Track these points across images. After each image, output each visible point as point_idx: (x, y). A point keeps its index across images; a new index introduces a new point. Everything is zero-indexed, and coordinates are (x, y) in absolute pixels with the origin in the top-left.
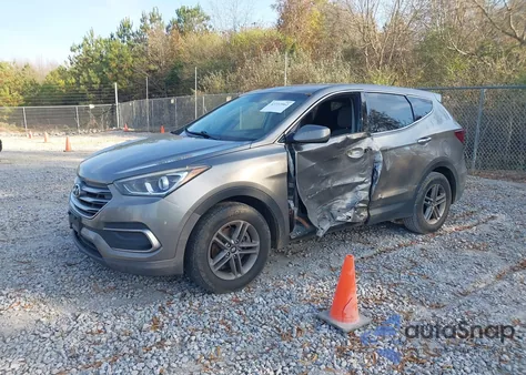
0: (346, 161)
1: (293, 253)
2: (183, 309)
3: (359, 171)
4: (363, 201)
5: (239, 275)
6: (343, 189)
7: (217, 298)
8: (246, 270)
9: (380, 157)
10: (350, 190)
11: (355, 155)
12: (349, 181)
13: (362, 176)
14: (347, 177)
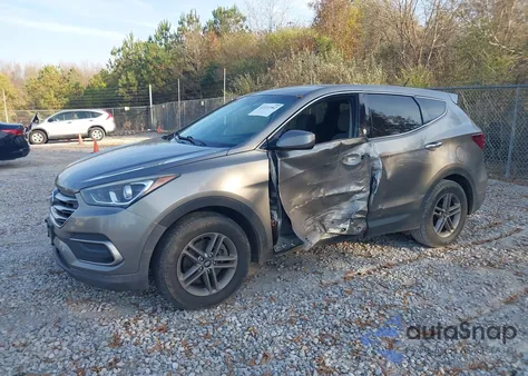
0: (342, 169)
1: (286, 266)
2: (149, 326)
3: (355, 178)
4: (361, 212)
5: (214, 291)
6: (337, 199)
7: (188, 316)
8: (222, 285)
9: (379, 164)
10: (347, 199)
11: (351, 161)
12: (343, 190)
13: (360, 185)
14: (342, 185)
